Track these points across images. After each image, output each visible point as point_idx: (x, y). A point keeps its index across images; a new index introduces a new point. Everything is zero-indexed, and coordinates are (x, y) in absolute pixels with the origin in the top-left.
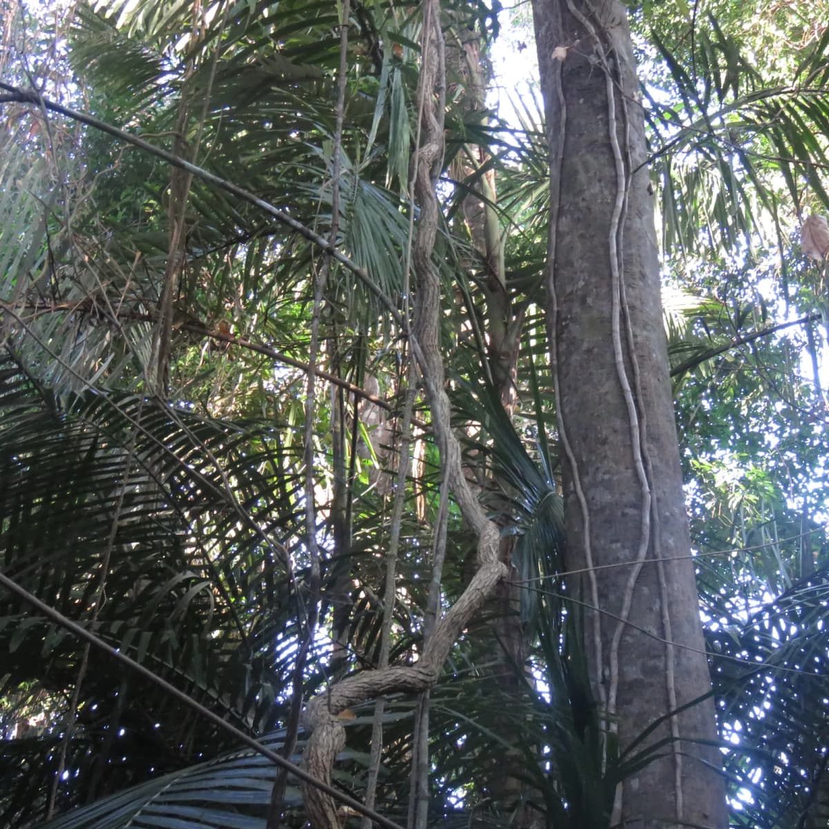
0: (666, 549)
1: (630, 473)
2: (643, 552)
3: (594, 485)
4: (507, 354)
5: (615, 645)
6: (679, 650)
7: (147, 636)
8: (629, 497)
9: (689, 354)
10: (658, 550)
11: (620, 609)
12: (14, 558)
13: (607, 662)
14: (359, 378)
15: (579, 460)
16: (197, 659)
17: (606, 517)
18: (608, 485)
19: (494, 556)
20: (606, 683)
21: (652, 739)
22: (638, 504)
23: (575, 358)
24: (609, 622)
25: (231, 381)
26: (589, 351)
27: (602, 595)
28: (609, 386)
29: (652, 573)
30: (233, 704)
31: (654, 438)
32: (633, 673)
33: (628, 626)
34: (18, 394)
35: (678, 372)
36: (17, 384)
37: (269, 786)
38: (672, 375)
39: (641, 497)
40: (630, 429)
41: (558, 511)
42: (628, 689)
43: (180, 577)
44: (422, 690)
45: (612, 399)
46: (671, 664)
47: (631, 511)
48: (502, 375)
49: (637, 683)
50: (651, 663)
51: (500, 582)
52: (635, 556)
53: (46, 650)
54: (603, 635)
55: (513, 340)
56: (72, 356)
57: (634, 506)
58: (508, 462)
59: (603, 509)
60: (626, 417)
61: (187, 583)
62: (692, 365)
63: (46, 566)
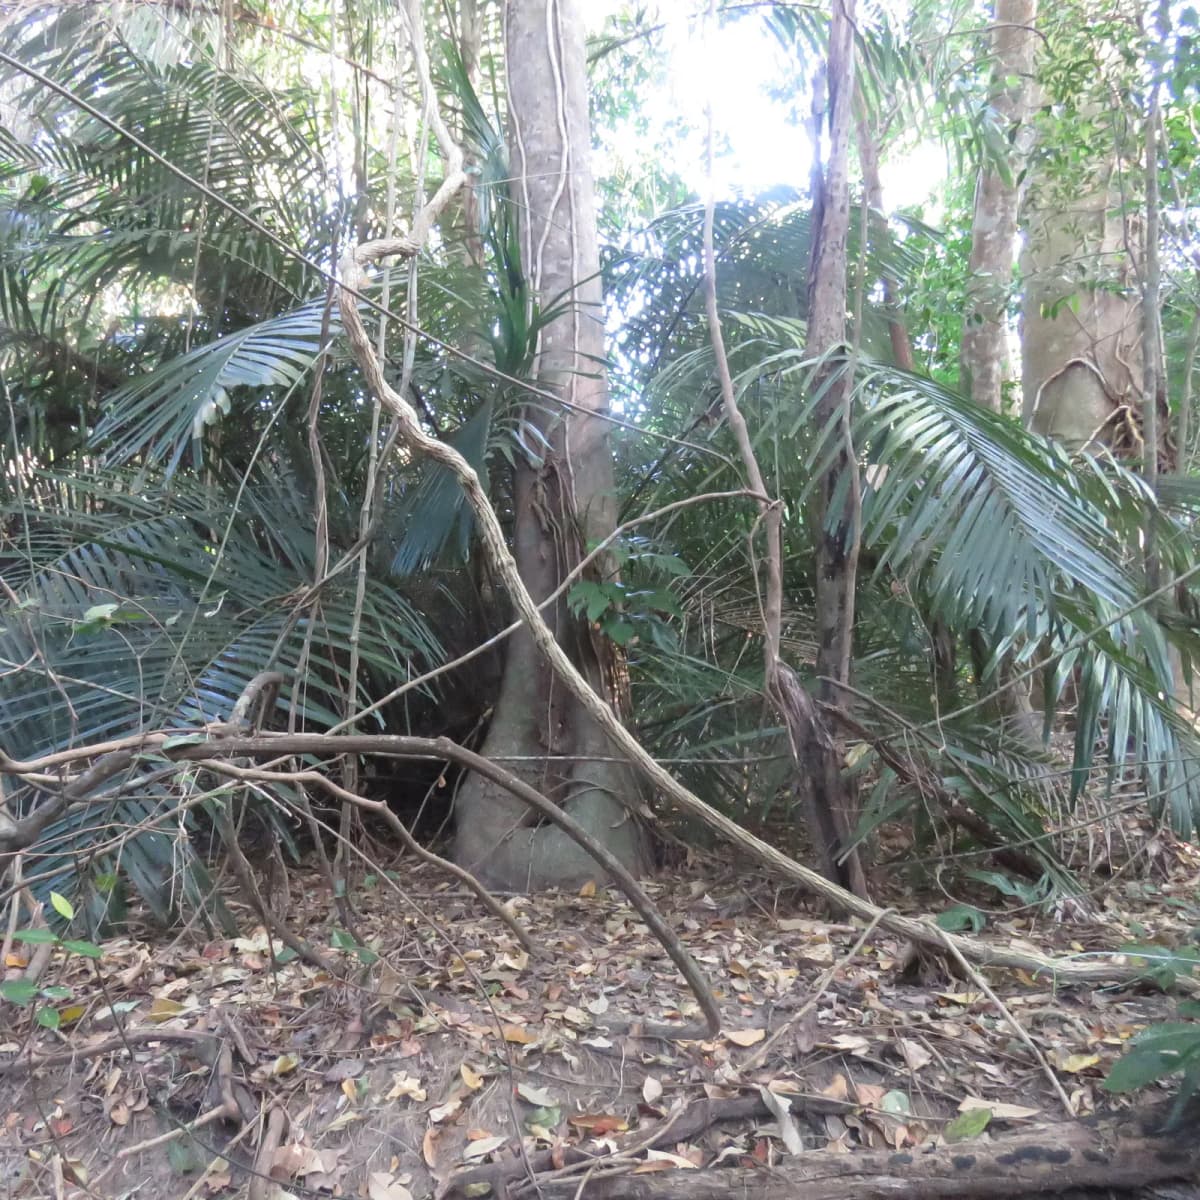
0: (576, 183)
1: (554, 129)
2: (561, 186)
3: (531, 137)
4: (473, 44)
5: (540, 250)
6: (581, 255)
7: (236, 244)
8: (554, 147)
9: (602, 45)
10: (571, 186)
11: (544, 226)
12: (142, 191)
13: (534, 262)
14: (368, 63)
15: (520, 119)
16: (270, 262)
17: (537, 162)
18: (539, 138)
19: (459, 168)
20: (533, 275)
21: (563, 301)
22: (559, 153)
23: (520, 41)
24: (537, 234)
25: (278, 66)
26: (529, 35)
27: (533, 216)
28: (542, 64)
29: (566, 201)
30: (296, 291)
31: (572, 104)
32: (551, 269)
33: (548, 239)
34: (129, 72)
35: (594, 58)
36: (128, 64)
37: (320, 325)
38: (588, 61)
39: (561, 147)
40: (556, 97)
41: (505, 157)
42: (547, 280)
43: (253, 207)
44: (413, 255)
45: (544, 73)
46: (576, 263)
47: (554, 158)
48: (469, 60)
49: (554, 277)
50: (564, 262)
51: (462, 186)
52: (556, 188)
53: (171, 252)
54: (533, 243)
55: (477, 31)
56: (165, 42)
57: (556, 153)
58: (472, 121)
59: (535, 156)
60: (554, 87)
61: (259, 211)
62: (604, 52)
63: (164, 197)
